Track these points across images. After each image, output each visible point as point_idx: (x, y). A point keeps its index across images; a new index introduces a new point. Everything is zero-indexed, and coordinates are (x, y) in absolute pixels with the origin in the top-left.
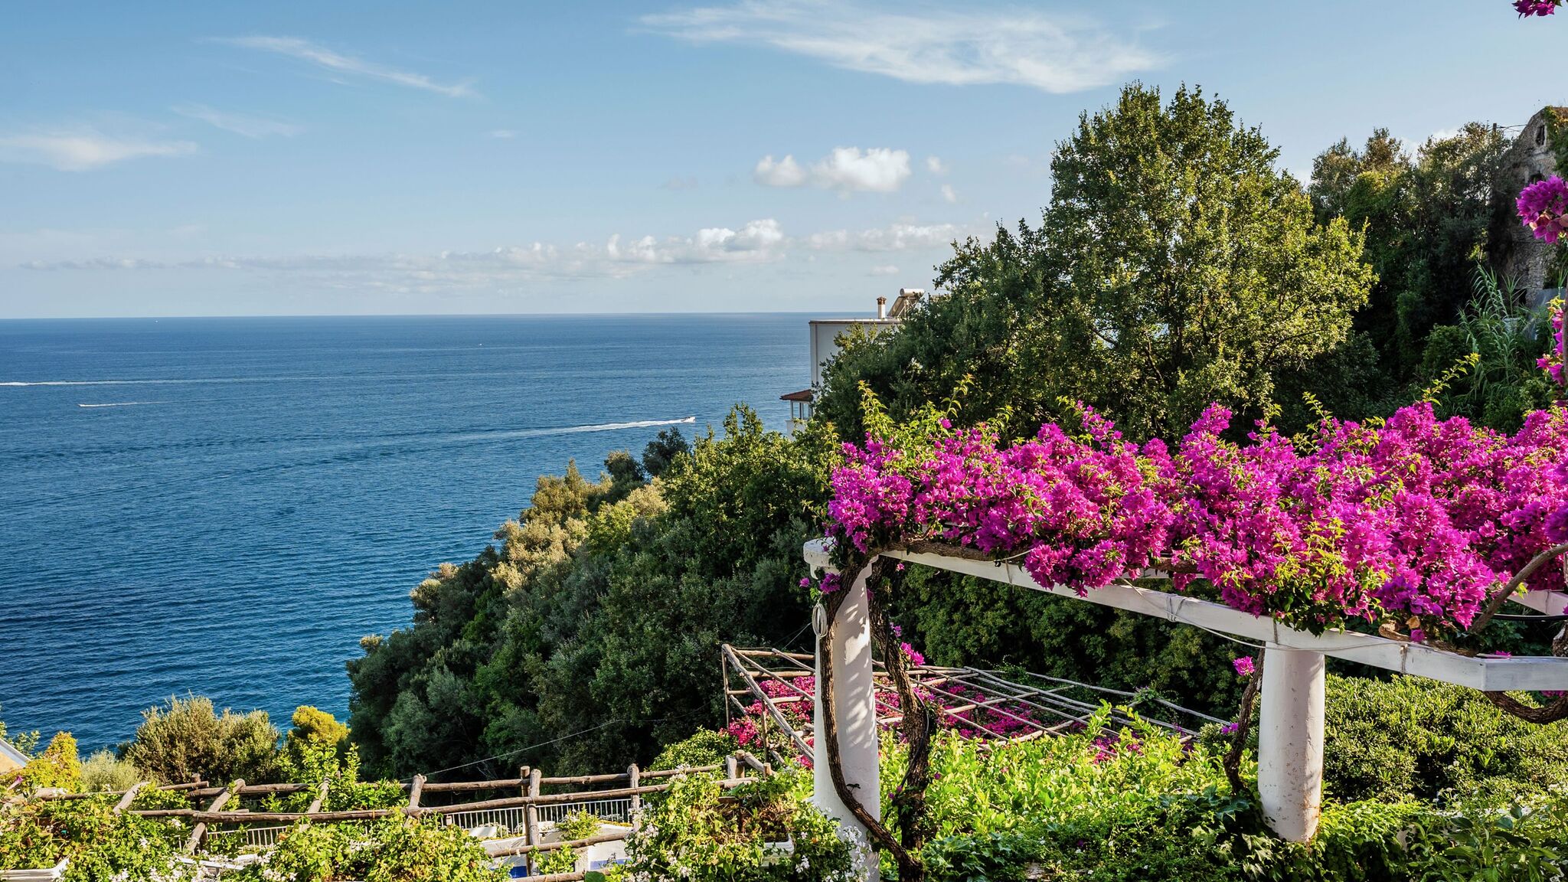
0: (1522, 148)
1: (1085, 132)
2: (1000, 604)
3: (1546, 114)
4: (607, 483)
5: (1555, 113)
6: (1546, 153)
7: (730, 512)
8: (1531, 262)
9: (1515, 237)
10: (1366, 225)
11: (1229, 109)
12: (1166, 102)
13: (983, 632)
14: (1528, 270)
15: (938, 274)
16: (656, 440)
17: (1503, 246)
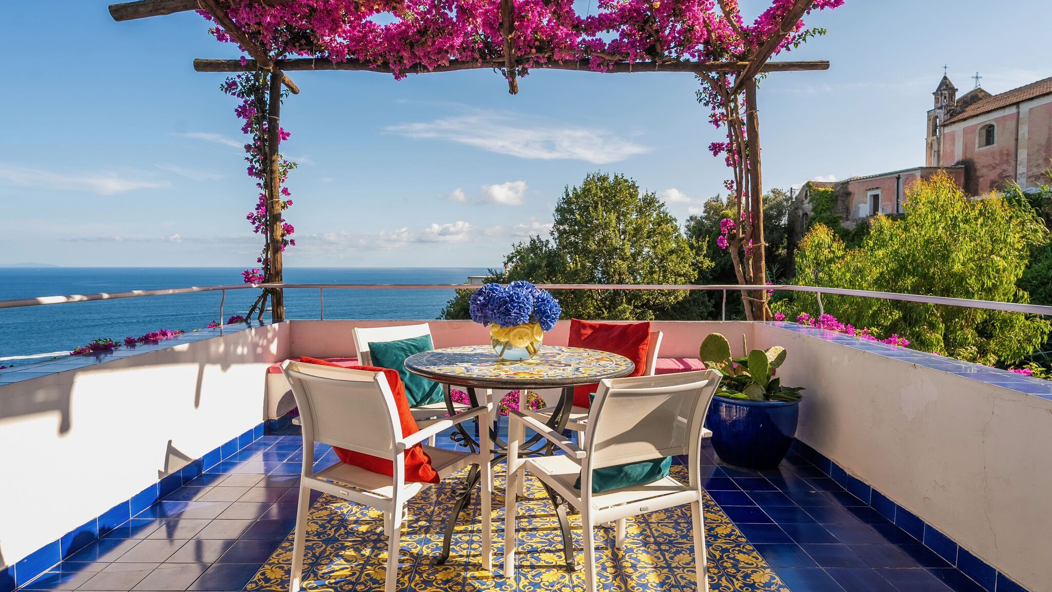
0: (799, 202)
1: (567, 195)
3: (810, 185)
6: (808, 203)
10: (707, 239)
11: (636, 185)
12: (611, 179)
15: (506, 259)
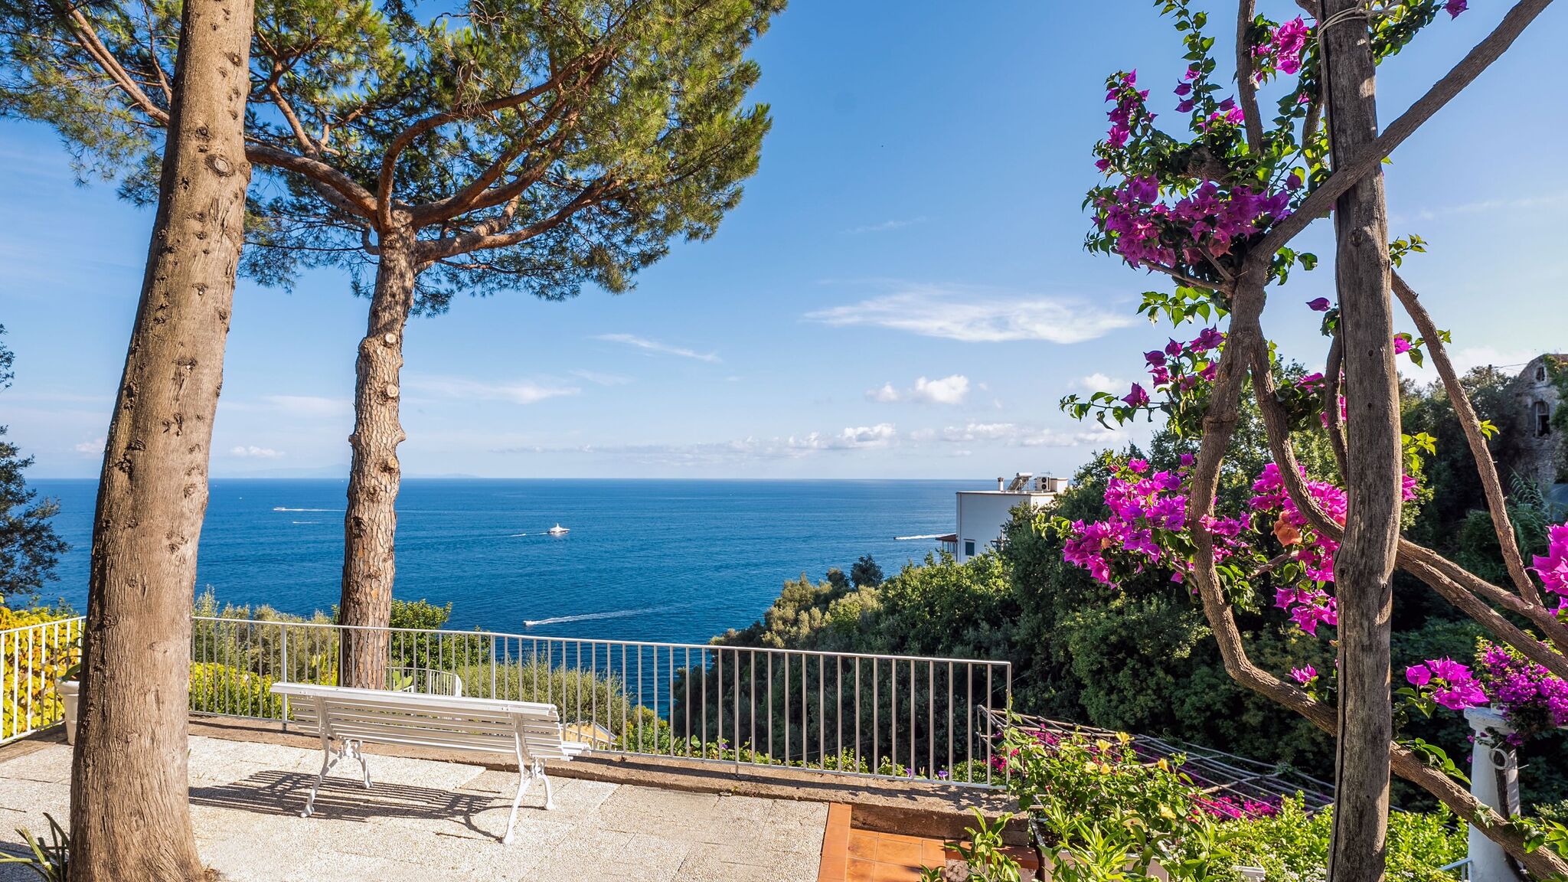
2: (1150, 692)
3: (1544, 359)
4: (827, 587)
5: (1553, 358)
6: (1548, 386)
7: (932, 613)
8: (1539, 464)
9: (1522, 445)
13: (1137, 709)
14: (1537, 469)
16: (858, 562)
17: (1511, 452)
